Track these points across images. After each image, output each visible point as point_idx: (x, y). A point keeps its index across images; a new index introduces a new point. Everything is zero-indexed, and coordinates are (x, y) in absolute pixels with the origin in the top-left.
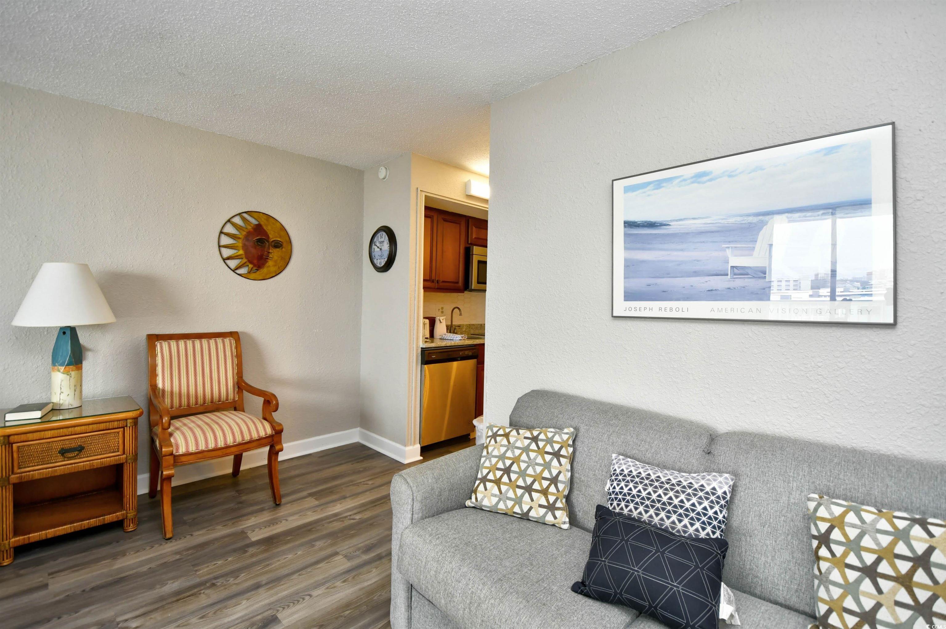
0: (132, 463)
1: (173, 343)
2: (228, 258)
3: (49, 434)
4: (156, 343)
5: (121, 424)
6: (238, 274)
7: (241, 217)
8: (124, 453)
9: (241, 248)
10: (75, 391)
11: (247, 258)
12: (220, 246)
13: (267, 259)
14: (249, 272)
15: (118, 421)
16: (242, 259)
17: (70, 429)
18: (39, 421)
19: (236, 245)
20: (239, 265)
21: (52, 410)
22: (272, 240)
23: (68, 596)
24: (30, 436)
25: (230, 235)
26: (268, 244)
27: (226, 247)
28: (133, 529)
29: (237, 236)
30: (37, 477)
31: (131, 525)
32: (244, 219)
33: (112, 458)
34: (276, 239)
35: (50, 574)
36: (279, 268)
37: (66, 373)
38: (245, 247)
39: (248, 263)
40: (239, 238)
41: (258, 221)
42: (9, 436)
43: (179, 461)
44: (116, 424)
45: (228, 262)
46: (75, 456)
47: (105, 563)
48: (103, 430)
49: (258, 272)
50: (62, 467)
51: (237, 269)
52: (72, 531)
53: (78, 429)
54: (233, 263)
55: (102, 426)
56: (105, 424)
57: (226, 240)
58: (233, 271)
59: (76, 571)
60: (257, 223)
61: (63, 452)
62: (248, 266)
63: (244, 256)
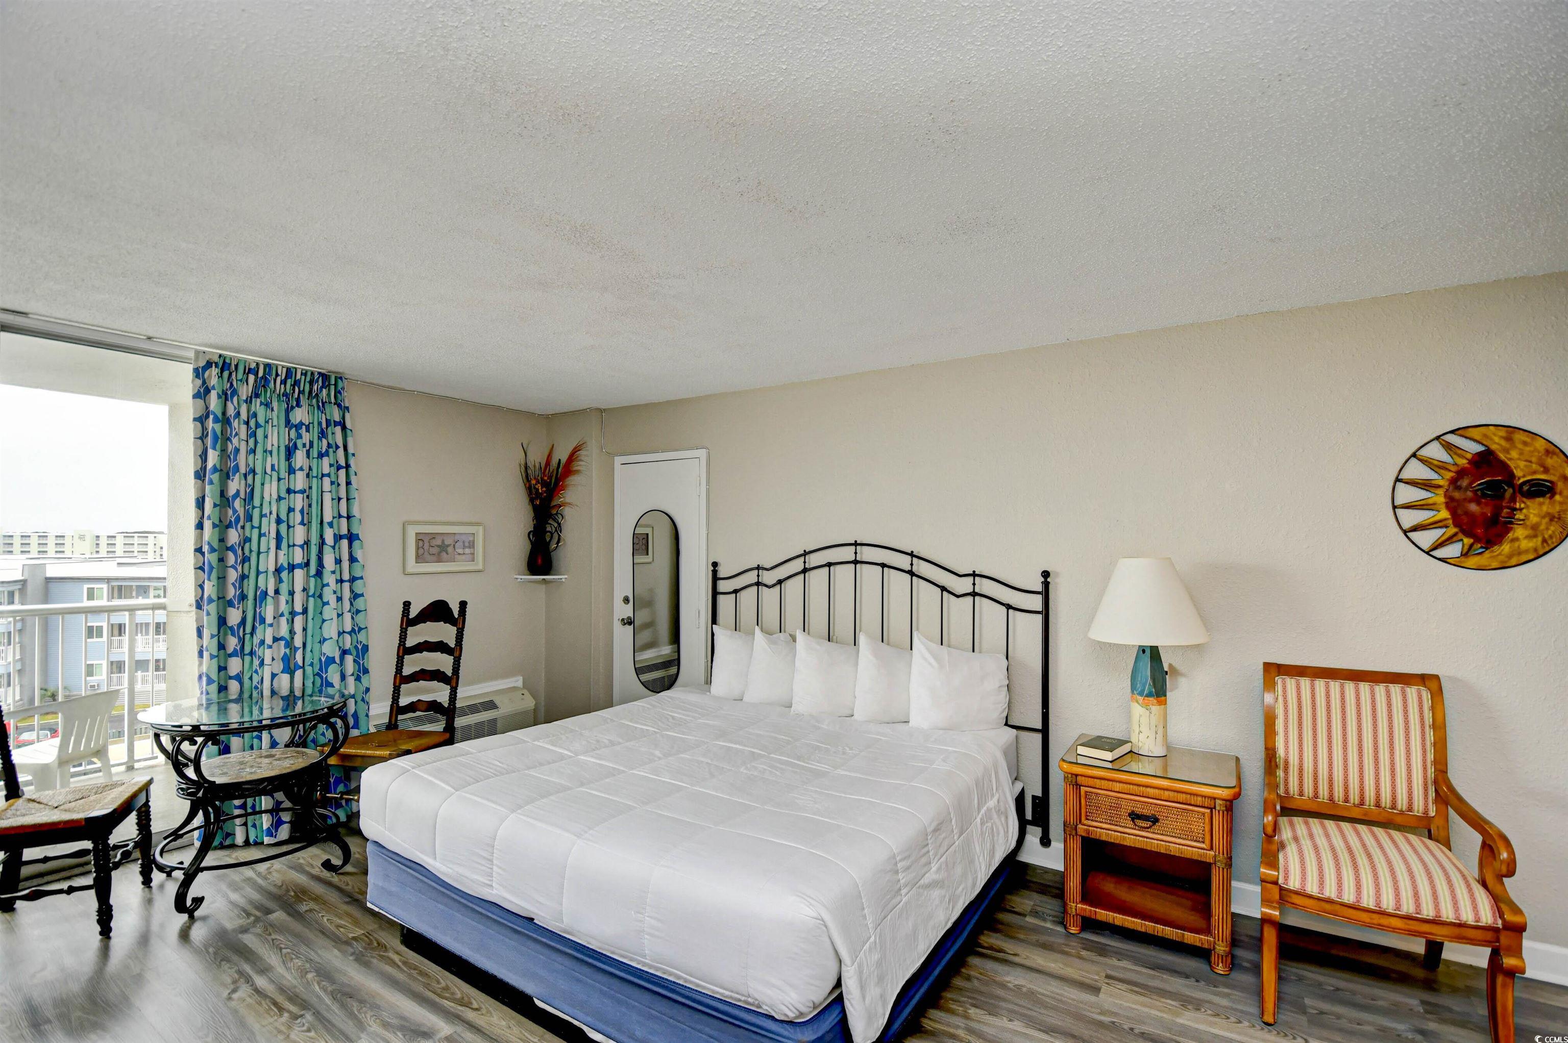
0: (1223, 869)
1: (1305, 682)
2: (1415, 529)
3: (1117, 786)
4: (1276, 678)
5: (1207, 803)
6: (1439, 559)
7: (1441, 443)
8: (1212, 848)
9: (1443, 506)
10: (1156, 733)
11: (1456, 525)
12: (1395, 507)
13: (1512, 523)
14: (1465, 554)
15: (1202, 796)
16: (1447, 527)
17: (1141, 788)
18: (1109, 765)
19: (1430, 501)
20: (1440, 541)
21: (1131, 751)
22: (1522, 480)
23: (1113, 1023)
24: (1098, 783)
25: (1418, 483)
26: (1510, 491)
27: (1408, 507)
28: (1222, 973)
29: (1433, 482)
30: (1104, 838)
31: (1221, 965)
32: (1448, 447)
33: (1194, 849)
34: (1534, 477)
35: (1108, 977)
36: (1544, 541)
37: (1146, 706)
38: (1452, 504)
39: (1461, 536)
40: (1439, 487)
41: (1483, 444)
42: (1077, 775)
43: (1289, 900)
44: (1199, 800)
45: (1413, 535)
46: (1148, 828)
47: (1170, 1005)
48: (1182, 803)
49: (1487, 554)
50: (1132, 837)
51: (1435, 548)
52: (1143, 930)
53: (1151, 791)
54: (1426, 538)
55: (1181, 797)
56: (1184, 795)
57: (1407, 494)
58: (1428, 553)
59: (1136, 992)
60: (1480, 448)
61: (1134, 816)
62: (1462, 540)
63: (1450, 522)
